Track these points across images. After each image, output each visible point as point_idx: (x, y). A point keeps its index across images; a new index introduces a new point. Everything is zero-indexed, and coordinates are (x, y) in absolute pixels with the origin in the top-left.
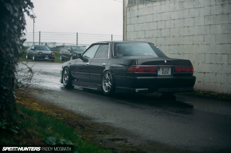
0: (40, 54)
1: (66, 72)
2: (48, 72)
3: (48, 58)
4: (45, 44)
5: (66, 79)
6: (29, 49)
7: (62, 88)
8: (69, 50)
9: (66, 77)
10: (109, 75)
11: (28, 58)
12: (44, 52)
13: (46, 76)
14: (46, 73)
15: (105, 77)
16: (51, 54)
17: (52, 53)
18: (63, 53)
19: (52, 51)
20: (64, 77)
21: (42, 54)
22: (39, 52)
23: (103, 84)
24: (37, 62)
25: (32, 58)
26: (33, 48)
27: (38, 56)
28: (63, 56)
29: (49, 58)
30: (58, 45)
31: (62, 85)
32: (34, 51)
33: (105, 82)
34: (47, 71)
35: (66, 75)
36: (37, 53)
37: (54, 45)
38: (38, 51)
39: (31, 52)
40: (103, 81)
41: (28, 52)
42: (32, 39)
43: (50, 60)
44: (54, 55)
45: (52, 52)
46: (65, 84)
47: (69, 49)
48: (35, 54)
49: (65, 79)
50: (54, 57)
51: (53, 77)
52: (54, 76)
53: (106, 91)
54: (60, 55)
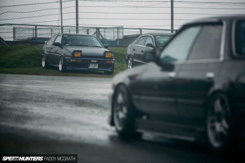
0: (76, 55)
1: (120, 98)
2: (87, 100)
3: (97, 67)
4: (95, 30)
5: (121, 115)
6: (49, 44)
7: (112, 138)
8: (149, 45)
9: (122, 110)
10: (222, 103)
11: (47, 66)
12: (86, 50)
13: (80, 109)
14: (81, 103)
15: (213, 109)
16: (104, 56)
17: (106, 52)
18: (135, 52)
19: (106, 47)
20: (117, 111)
21: (82, 56)
22: (74, 51)
23: (209, 125)
24: (68, 75)
25: (57, 66)
26: (59, 40)
27: (71, 60)
28: (135, 60)
29: (99, 67)
30: (127, 33)
31: (112, 131)
32: (62, 48)
33: (213, 121)
34: (85, 98)
35: (121, 105)
36: (68, 54)
37: (118, 32)
38: (72, 49)
39: (53, 51)
40: (210, 118)
41: (46, 52)
42: (58, 17)
43: (103, 70)
44: (112, 58)
45: (106, 50)
46: (120, 128)
47: (149, 41)
48: (64, 57)
49: (118, 116)
50: (113, 62)
51: (96, 111)
52: (99, 110)
53: (216, 144)
54: (128, 59)
